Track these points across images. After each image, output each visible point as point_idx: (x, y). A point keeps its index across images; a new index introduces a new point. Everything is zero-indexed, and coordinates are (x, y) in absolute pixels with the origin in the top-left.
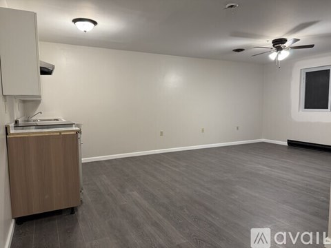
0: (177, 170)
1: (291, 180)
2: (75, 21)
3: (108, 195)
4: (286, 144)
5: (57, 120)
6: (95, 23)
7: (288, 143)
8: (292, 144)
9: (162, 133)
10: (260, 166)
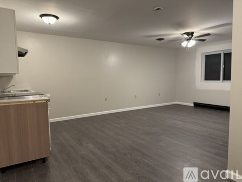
0: (119, 126)
1: (198, 131)
2: (42, 16)
3: (70, 147)
4: (192, 105)
5: (27, 91)
6: (57, 18)
7: (194, 105)
8: (197, 105)
9: (106, 99)
10: (176, 121)
